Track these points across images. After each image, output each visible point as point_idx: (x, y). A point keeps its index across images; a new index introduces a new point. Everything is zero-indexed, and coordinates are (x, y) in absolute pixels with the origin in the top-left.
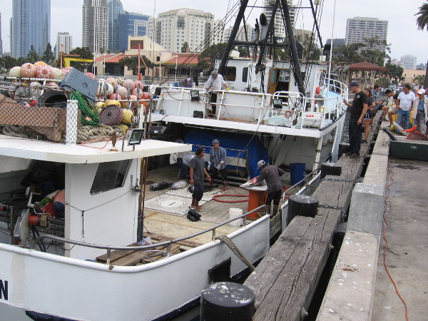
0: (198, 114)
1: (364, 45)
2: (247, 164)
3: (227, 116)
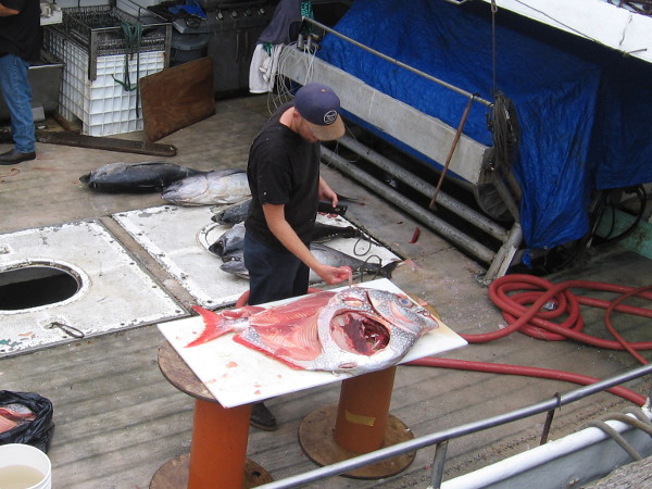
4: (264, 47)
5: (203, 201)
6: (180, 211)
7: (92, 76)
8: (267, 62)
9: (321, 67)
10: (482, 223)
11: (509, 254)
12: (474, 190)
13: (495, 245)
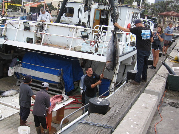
0: (30, 41)
1: (173, 2)
2: (60, 80)
3: (48, 42)
4: (11, 68)
5: (9, 95)
6: (5, 98)
9: (24, 69)
10: (58, 90)
12: (57, 85)
13: (61, 93)
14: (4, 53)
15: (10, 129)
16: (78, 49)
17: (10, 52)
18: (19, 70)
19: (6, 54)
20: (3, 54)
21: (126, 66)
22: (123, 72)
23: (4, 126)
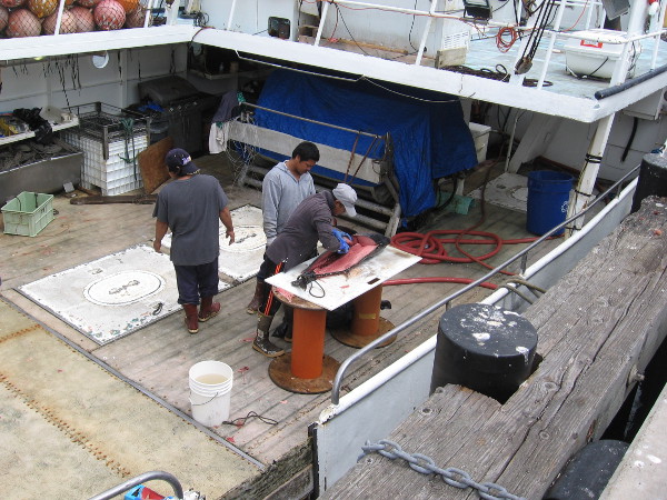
0: (279, 28)
3: (342, 34)
4: (217, 126)
7: (106, 157)
8: (220, 134)
9: (260, 131)
10: (376, 208)
11: (396, 222)
12: (372, 189)
13: (386, 219)
14: (203, 71)
15: (175, 359)
16: (450, 61)
17: (227, 70)
18: (244, 134)
19: (210, 77)
20: (201, 74)
21: (640, 121)
22: (624, 144)
23: (157, 345)
